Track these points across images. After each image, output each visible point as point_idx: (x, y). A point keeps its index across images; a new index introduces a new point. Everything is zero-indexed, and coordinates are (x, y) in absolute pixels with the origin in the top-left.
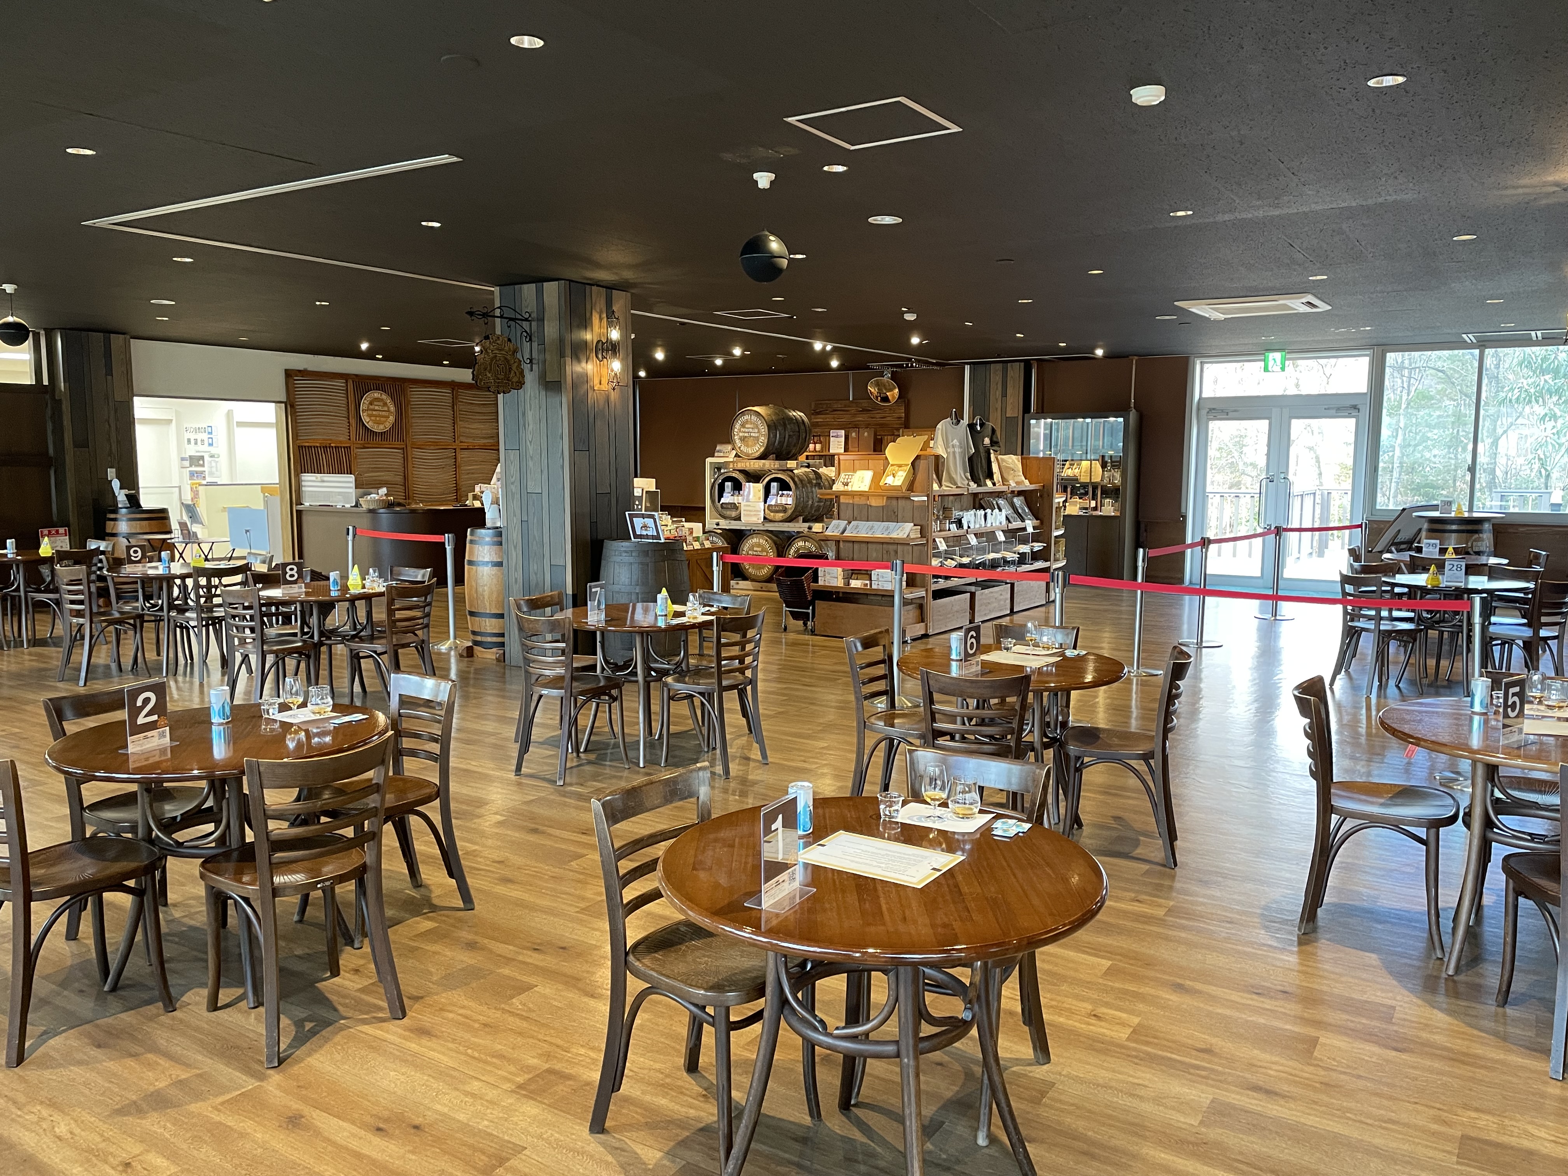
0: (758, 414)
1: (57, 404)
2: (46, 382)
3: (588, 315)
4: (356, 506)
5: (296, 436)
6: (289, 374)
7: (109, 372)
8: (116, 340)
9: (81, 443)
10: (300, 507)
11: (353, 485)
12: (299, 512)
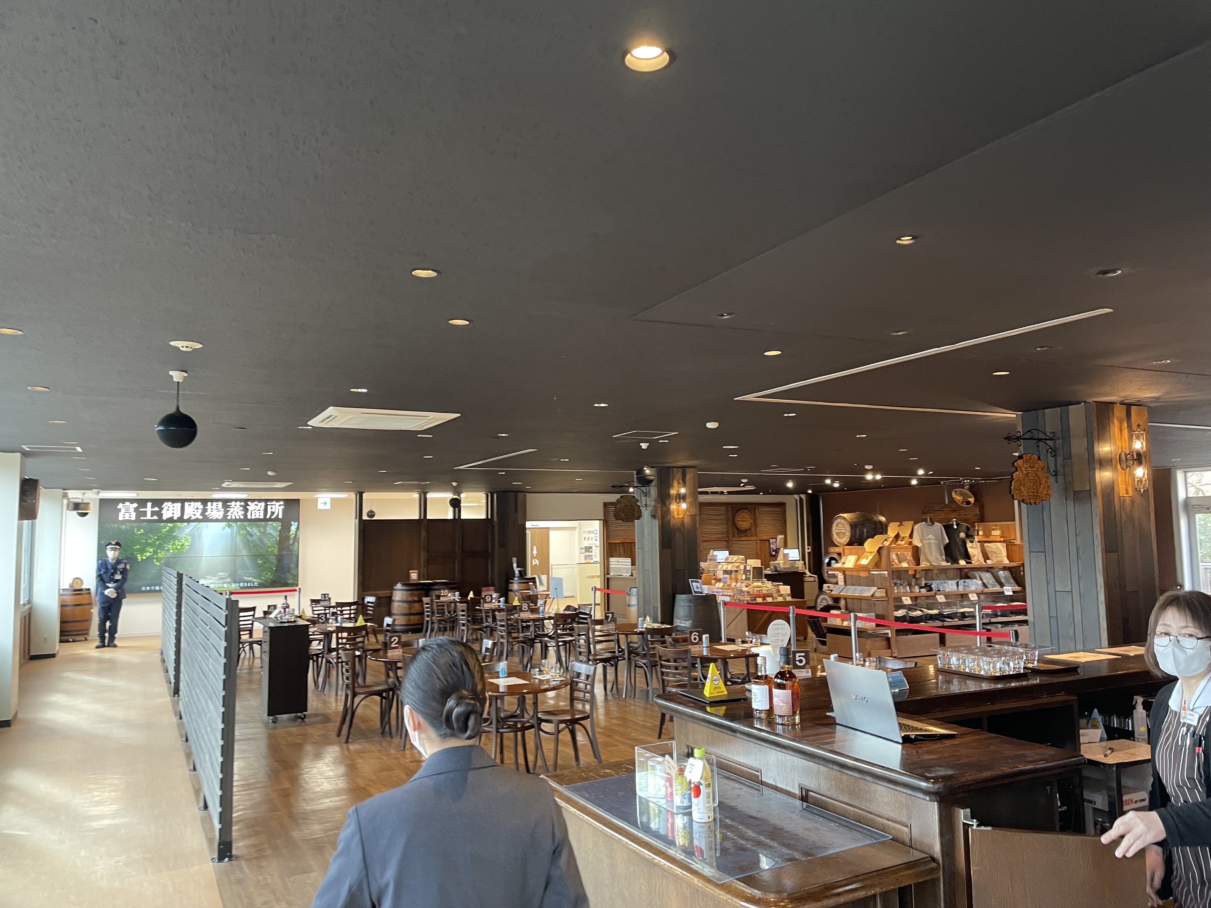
0: (844, 518)
1: (493, 526)
2: (489, 517)
3: (671, 482)
4: (632, 575)
5: (608, 537)
6: (606, 505)
7: (516, 511)
8: (520, 495)
9: (502, 545)
10: (608, 576)
11: (630, 564)
12: (608, 579)
